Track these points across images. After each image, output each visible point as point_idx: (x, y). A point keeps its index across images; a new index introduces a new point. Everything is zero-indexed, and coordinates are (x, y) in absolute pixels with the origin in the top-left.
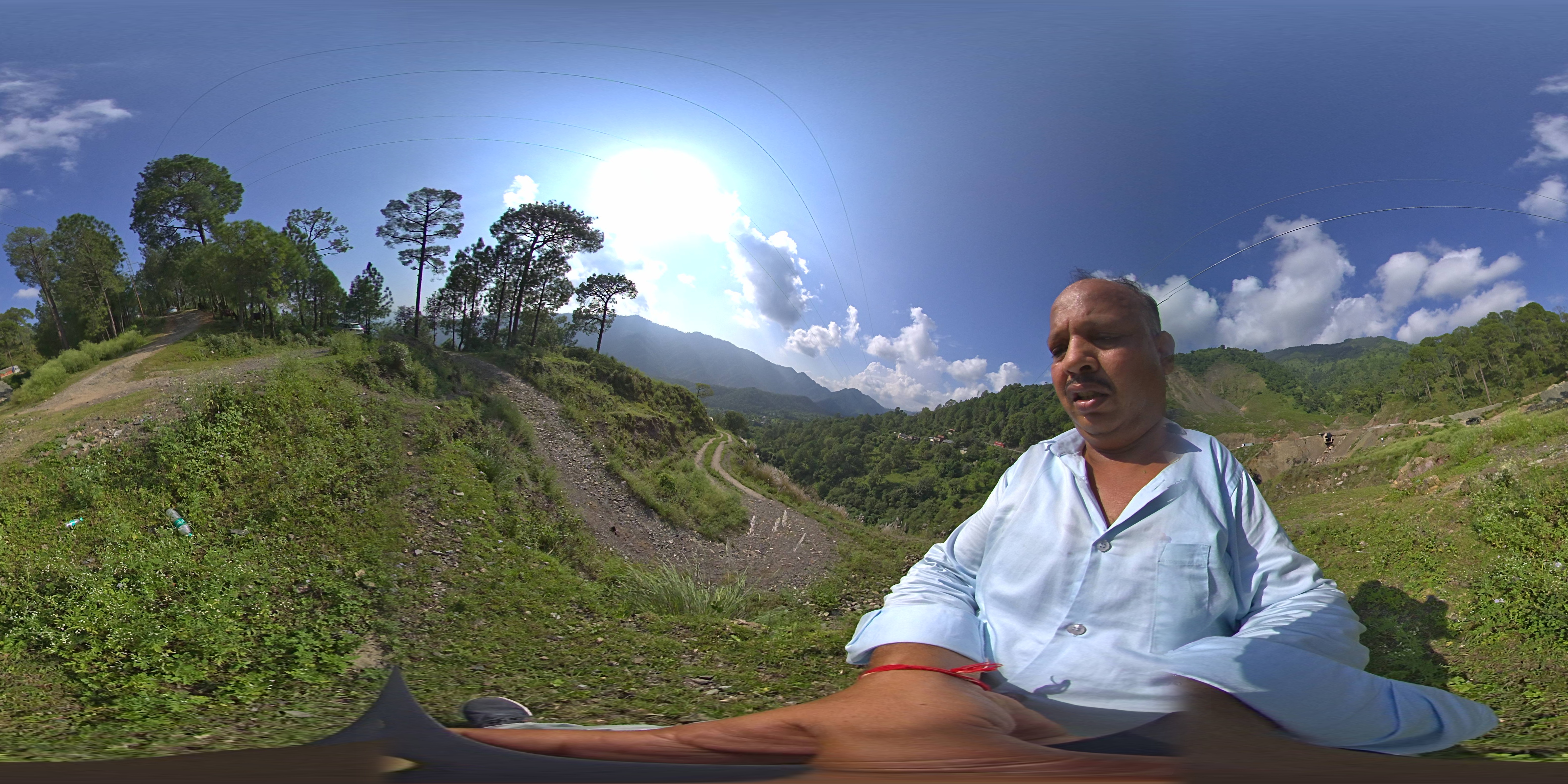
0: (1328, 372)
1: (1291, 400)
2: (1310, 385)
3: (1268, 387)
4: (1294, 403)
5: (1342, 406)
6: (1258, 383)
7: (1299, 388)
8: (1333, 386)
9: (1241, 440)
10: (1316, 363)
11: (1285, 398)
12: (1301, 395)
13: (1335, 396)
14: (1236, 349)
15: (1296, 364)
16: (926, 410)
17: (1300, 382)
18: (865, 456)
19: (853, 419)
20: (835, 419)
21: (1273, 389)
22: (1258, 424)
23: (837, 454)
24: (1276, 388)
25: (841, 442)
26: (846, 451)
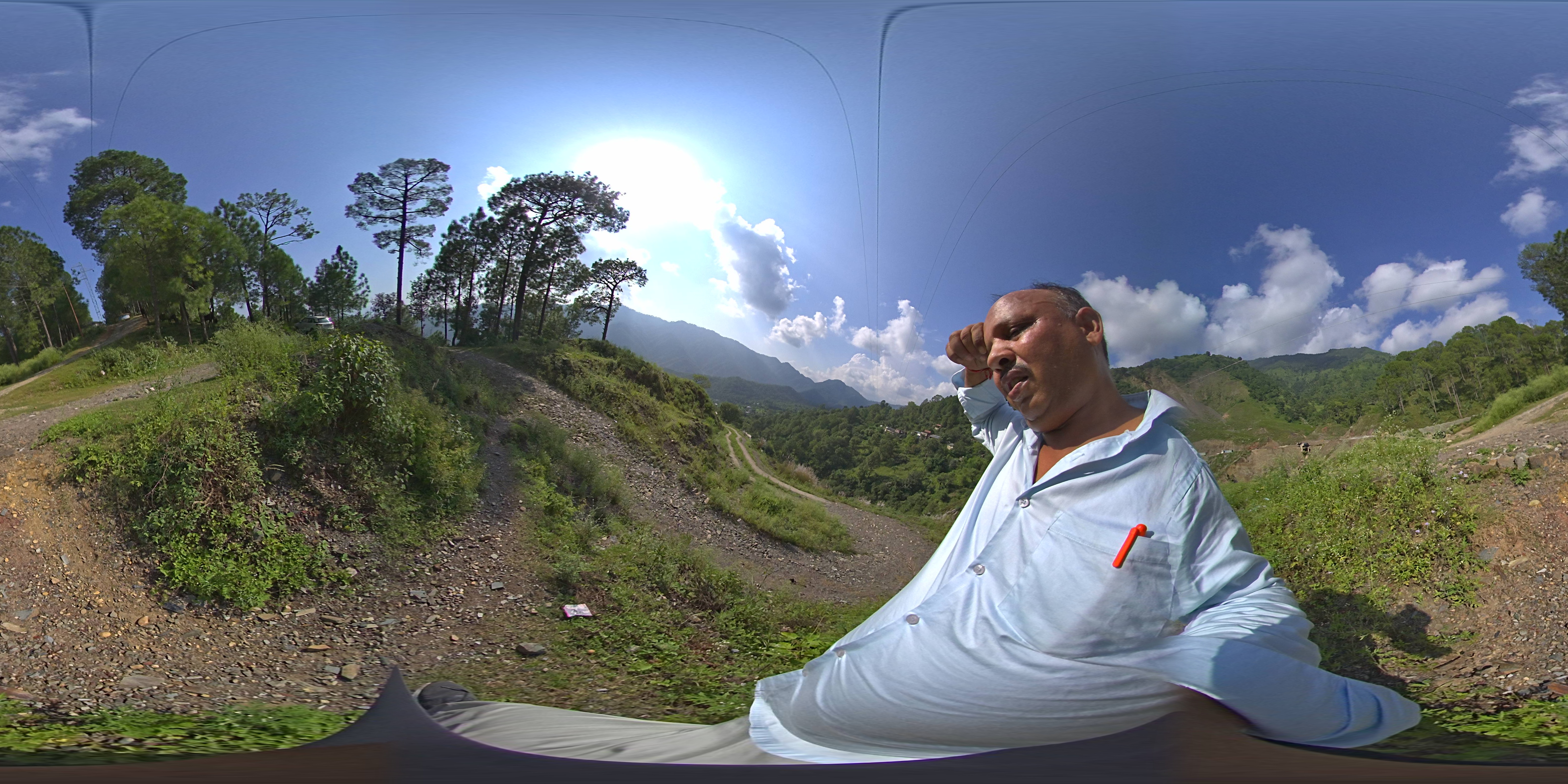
0: (1312, 382)
1: (1273, 409)
2: (1293, 394)
3: (1251, 396)
4: (1276, 412)
5: (1323, 417)
6: (1241, 391)
7: (1282, 397)
8: (1315, 396)
9: (1221, 447)
10: (1300, 372)
11: (1267, 407)
12: (1283, 405)
13: (1316, 406)
14: (1221, 357)
15: (1280, 373)
16: (912, 404)
17: (1283, 391)
18: (853, 449)
19: (839, 411)
20: (822, 411)
21: (1255, 398)
22: (1239, 432)
23: (826, 446)
24: (1259, 396)
25: (830, 435)
26: (835, 444)
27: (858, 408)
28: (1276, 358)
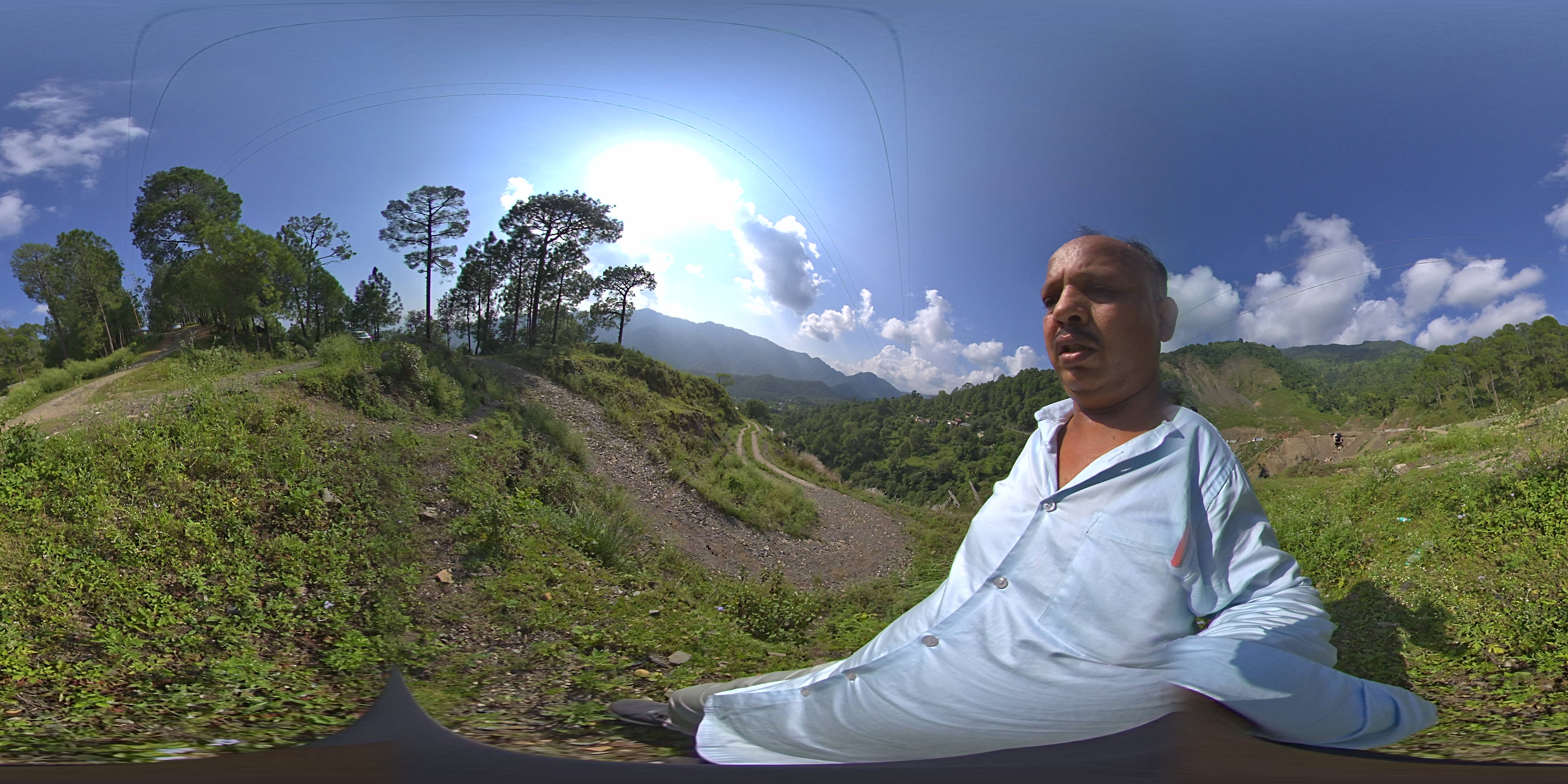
0: (1344, 373)
1: (1306, 398)
2: (1326, 384)
3: (1283, 384)
5: (1355, 408)
6: (1274, 379)
7: (1314, 387)
8: (1348, 386)
9: (1252, 435)
10: (1334, 363)
11: (1302, 397)
12: (1315, 394)
13: (1349, 397)
14: (1254, 344)
15: (1313, 362)
16: (942, 393)
17: (1316, 381)
18: (884, 440)
19: (870, 403)
20: (853, 403)
21: (1288, 386)
22: (1270, 420)
23: (856, 438)
24: (1291, 385)
25: (860, 427)
26: (865, 436)
27: (889, 398)
28: (1309, 348)
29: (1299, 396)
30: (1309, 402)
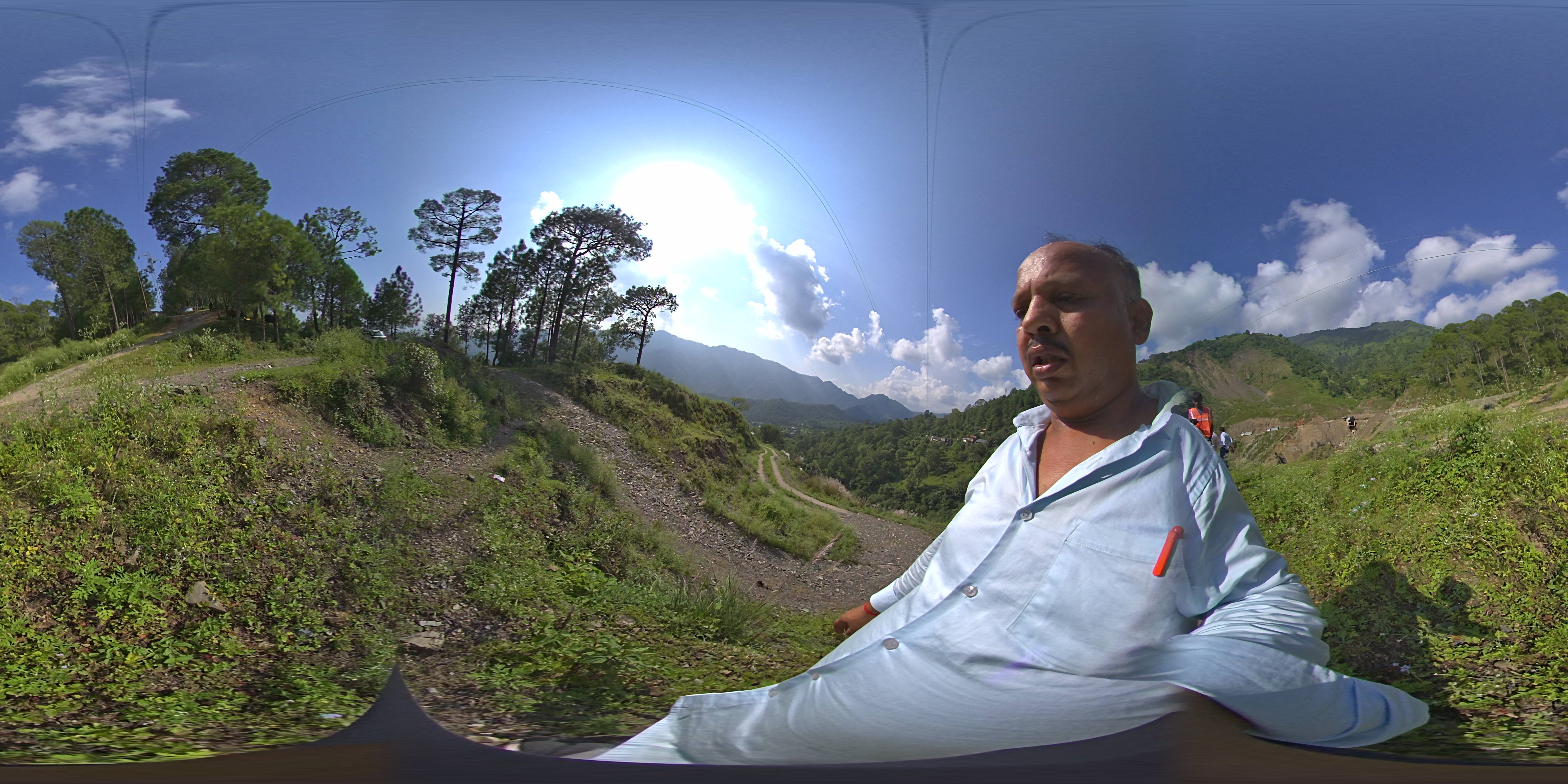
0: (1355, 356)
1: (1317, 384)
2: (1336, 369)
3: (1293, 372)
5: (1367, 390)
6: (1284, 367)
7: (1324, 372)
9: (1267, 425)
10: (1343, 346)
11: (1313, 384)
12: (1326, 380)
13: (1360, 380)
14: (1261, 335)
15: (1322, 348)
16: (956, 411)
17: (1326, 366)
18: (900, 461)
19: (884, 425)
20: (867, 426)
21: (1298, 374)
22: (1283, 409)
23: (872, 460)
24: (1301, 372)
25: (875, 449)
26: (881, 457)
27: (902, 419)
28: (1317, 333)
29: (1311, 382)
30: (1320, 387)
